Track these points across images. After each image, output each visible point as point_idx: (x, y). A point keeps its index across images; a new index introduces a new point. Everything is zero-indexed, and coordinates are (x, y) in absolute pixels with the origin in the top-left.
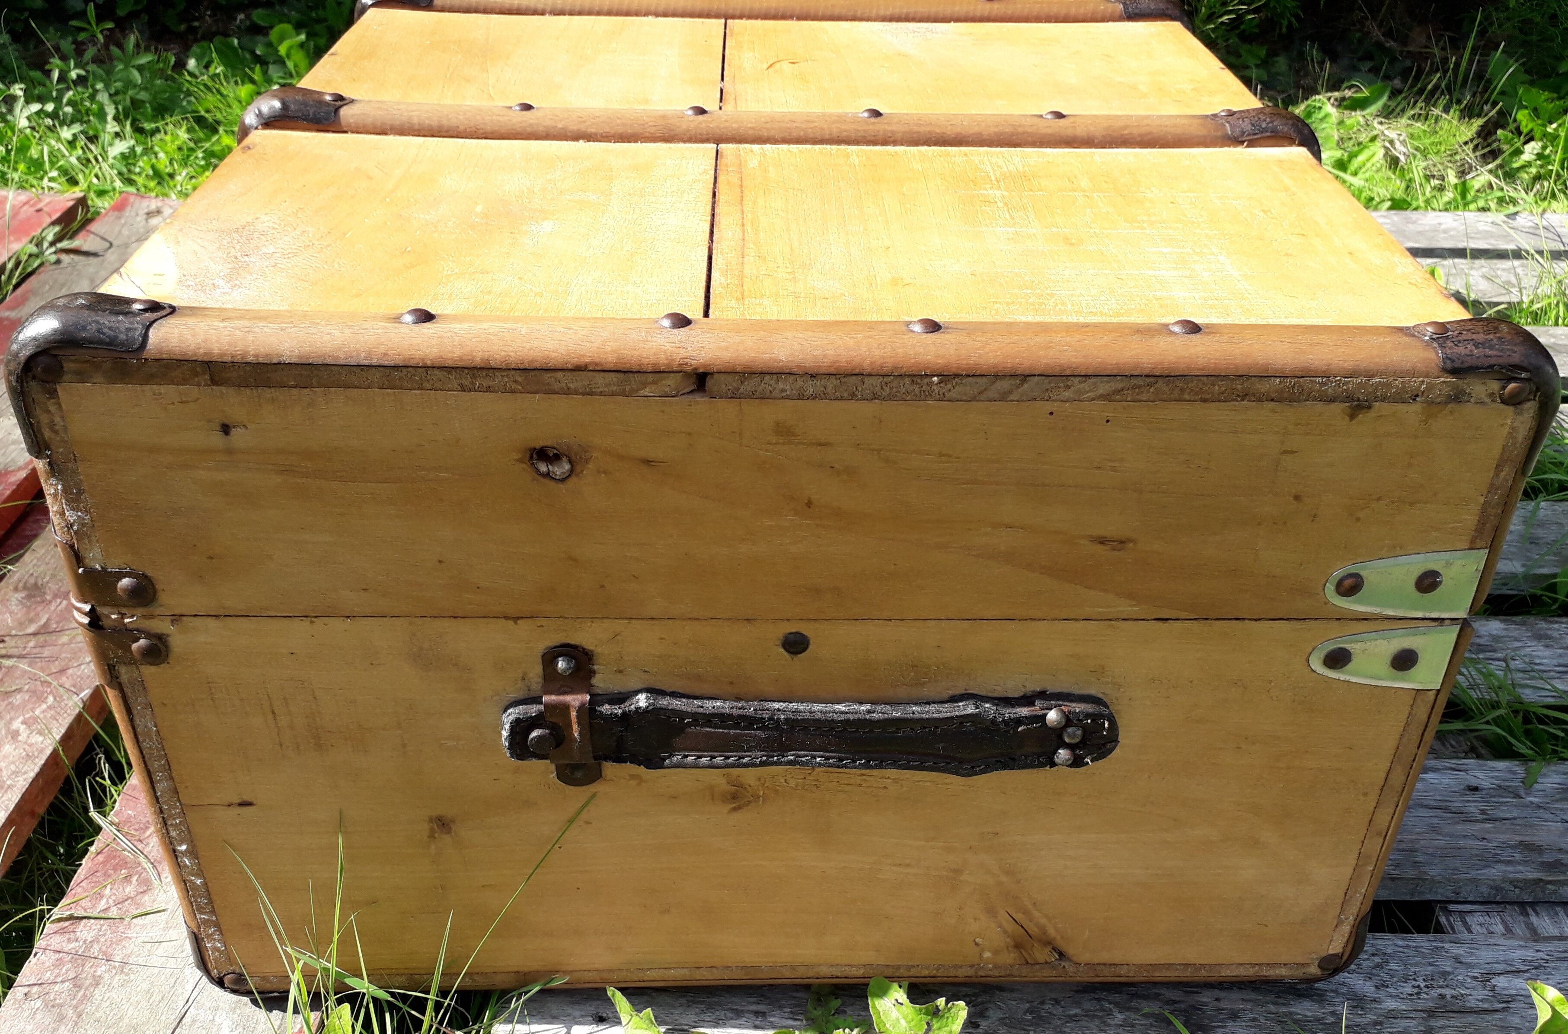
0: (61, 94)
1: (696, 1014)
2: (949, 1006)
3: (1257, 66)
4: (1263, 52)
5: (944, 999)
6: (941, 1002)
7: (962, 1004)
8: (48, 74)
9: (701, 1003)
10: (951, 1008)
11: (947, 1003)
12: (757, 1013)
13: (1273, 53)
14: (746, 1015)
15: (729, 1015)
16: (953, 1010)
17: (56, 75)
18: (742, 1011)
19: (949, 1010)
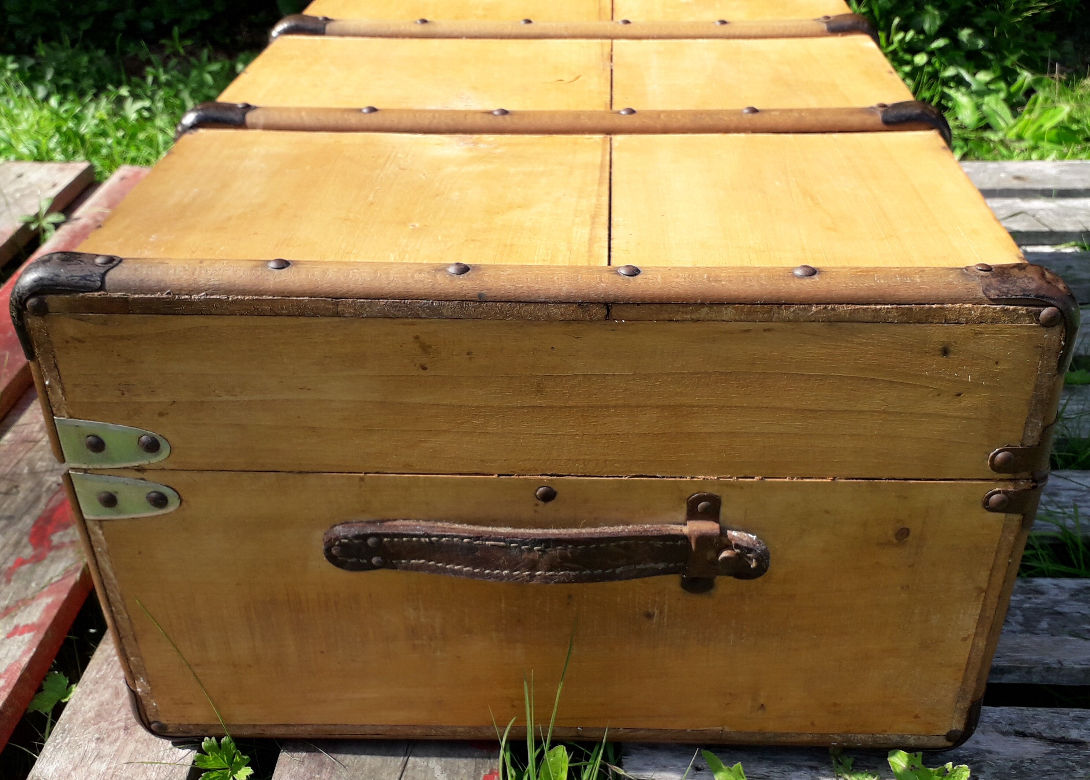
0: (154, 93)
1: (766, 767)
2: (955, 768)
3: (1051, 48)
4: (1053, 37)
5: (951, 763)
6: (949, 765)
7: (965, 766)
8: (144, 78)
9: (769, 759)
10: (957, 770)
11: (954, 766)
12: (811, 768)
13: (1061, 38)
14: (804, 769)
15: (791, 768)
16: (958, 771)
17: (150, 79)
18: (800, 765)
19: (955, 771)
